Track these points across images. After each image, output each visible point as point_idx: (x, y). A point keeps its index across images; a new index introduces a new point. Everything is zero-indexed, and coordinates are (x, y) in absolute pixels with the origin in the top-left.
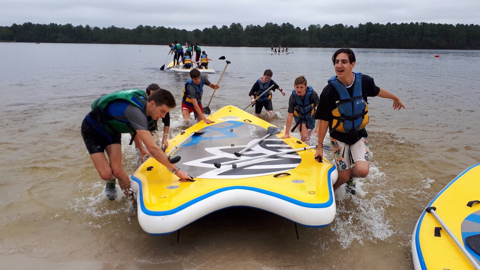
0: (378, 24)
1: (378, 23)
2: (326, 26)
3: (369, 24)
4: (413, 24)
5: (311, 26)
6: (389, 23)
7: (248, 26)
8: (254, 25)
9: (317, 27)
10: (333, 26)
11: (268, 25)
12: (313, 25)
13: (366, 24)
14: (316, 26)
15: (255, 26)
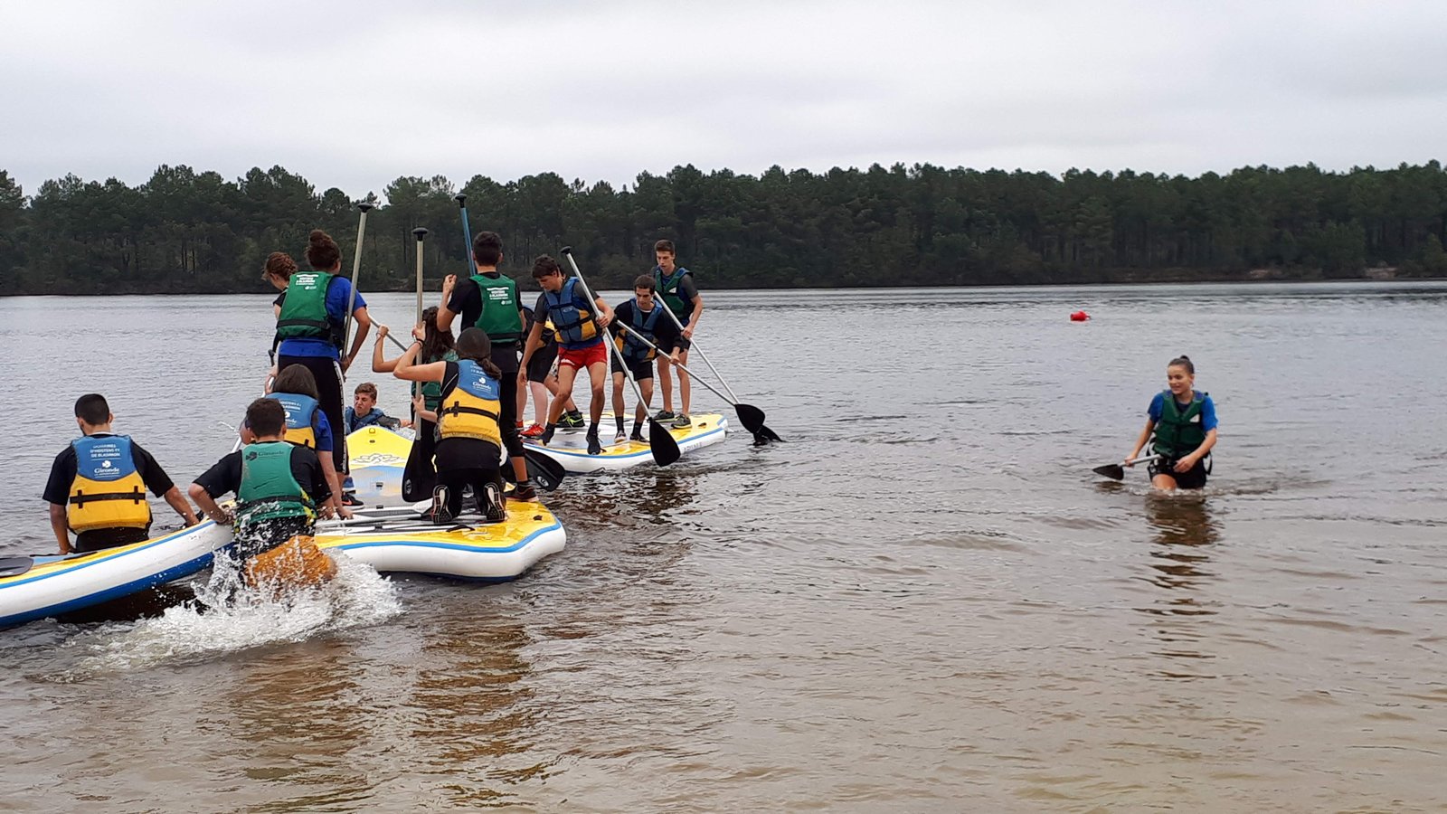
0: (726, 174)
1: (726, 170)
2: (480, 185)
3: (686, 175)
4: (885, 171)
5: (402, 182)
6: (776, 168)
7: (49, 187)
8: (87, 181)
9: (434, 188)
10: (511, 185)
11: (164, 177)
12: (412, 179)
13: (669, 175)
14: (428, 183)
15: (94, 186)
